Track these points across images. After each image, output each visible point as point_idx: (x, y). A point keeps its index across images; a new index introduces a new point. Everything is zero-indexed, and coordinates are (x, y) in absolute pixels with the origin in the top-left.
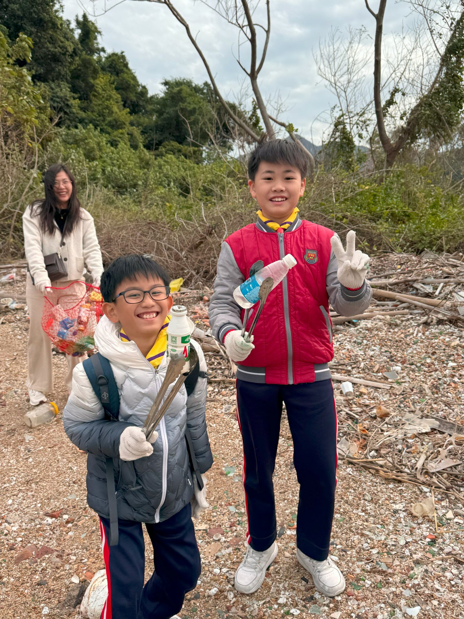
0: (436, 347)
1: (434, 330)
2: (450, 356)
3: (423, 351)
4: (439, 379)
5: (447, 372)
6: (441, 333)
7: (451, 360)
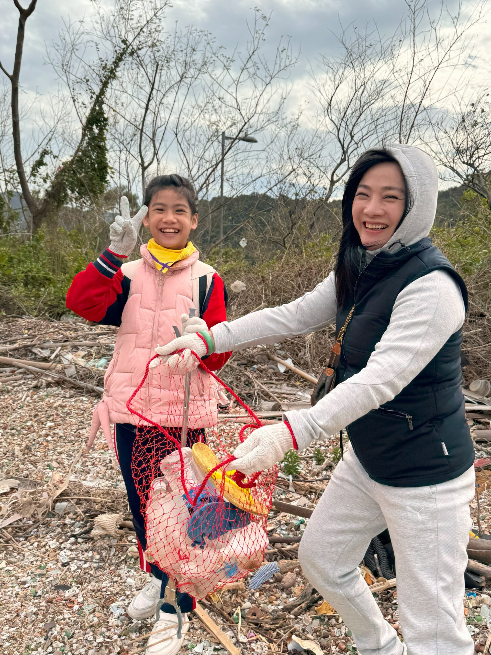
0: (40, 410)
1: (42, 393)
2: (49, 417)
3: (27, 414)
4: (34, 440)
5: (43, 433)
6: (47, 396)
7: (50, 421)
